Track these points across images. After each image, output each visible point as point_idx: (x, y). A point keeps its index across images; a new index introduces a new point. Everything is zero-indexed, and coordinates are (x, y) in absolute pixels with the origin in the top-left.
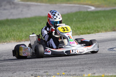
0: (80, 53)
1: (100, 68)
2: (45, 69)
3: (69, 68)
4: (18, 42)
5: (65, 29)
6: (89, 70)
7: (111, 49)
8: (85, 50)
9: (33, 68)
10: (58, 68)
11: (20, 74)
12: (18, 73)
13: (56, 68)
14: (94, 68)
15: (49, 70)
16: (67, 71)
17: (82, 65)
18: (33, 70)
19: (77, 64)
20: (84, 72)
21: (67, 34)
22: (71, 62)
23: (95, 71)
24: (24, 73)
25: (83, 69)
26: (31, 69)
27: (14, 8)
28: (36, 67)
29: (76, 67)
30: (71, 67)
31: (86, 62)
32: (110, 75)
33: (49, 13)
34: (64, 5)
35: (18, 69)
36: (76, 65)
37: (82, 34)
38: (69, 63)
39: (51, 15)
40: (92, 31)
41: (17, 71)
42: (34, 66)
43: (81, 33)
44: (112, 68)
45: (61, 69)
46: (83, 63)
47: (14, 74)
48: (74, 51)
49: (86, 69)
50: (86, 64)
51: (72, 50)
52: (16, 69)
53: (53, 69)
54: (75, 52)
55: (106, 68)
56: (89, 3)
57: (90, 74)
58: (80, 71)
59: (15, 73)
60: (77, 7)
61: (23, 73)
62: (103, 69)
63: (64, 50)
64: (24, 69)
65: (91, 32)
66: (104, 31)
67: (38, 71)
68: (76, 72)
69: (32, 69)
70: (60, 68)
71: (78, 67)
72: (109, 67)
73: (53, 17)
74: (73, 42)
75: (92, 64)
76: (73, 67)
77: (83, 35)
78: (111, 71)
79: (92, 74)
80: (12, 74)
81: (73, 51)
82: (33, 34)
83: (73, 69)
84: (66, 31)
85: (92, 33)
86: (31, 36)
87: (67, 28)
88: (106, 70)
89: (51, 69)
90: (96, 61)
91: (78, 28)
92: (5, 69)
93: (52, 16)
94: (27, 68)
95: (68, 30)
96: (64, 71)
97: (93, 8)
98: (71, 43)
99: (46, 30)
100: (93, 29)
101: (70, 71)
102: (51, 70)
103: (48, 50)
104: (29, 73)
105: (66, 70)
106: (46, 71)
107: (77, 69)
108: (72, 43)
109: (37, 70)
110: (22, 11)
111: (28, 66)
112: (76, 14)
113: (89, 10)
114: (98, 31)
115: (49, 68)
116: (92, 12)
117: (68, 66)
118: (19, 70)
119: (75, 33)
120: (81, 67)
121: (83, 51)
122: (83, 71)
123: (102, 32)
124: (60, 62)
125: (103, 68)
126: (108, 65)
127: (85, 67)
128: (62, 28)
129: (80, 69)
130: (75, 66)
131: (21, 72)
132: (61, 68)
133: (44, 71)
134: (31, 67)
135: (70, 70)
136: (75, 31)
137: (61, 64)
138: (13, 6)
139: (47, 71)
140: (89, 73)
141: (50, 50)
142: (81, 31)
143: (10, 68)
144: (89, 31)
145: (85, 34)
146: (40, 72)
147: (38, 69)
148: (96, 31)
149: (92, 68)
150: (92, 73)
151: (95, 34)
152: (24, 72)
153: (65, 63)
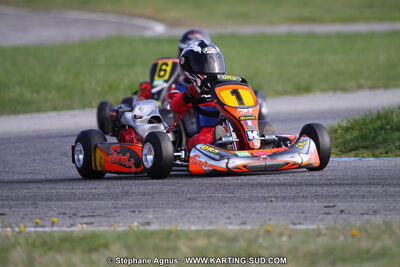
3: (74, 204)
6: (134, 212)
10: (40, 203)
13: (32, 204)
15: (11, 207)
16: (64, 214)
17: (115, 197)
19: (99, 195)
22: (82, 186)
23: (151, 216)
25: (115, 208)
29: (95, 203)
30: (80, 203)
31: (125, 189)
32: (193, 228)
36: (96, 197)
44: (202, 208)
46: (118, 191)
49: (124, 210)
50: (125, 194)
53: (23, 204)
55: (184, 207)
57: (136, 224)
58: (105, 215)
62: (175, 211)
68: (93, 216)
70: (45, 203)
71: (102, 203)
72: (195, 204)
75: (144, 194)
76: (86, 202)
78: (198, 217)
79: (143, 225)
83: (84, 209)
88: (184, 215)
89: (17, 206)
96: (56, 213)
101: (74, 214)
102: (17, 210)
105: (63, 210)
107: (95, 209)
115: (12, 203)
117: (69, 199)
124: (47, 185)
125: (175, 208)
127: (123, 202)
130: (93, 199)
132: (48, 203)
135: (73, 211)
137: (49, 191)
139: (6, 210)
140: (132, 222)
149: (142, 206)
150: (141, 221)
153: (62, 191)
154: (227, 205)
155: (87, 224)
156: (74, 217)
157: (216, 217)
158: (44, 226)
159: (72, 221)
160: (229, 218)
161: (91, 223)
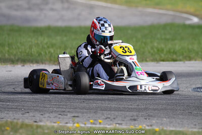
0: (152, 92)
1: (166, 118)
2: (77, 112)
3: (116, 113)
4: (55, 65)
5: (125, 49)
6: (146, 119)
7: (198, 88)
8: (160, 88)
9: (60, 108)
11: (34, 116)
12: (31, 114)
13: (94, 112)
14: (155, 117)
15: (83, 113)
16: (109, 118)
17: (139, 110)
18: (58, 112)
19: (132, 109)
20: (136, 122)
21: (131, 59)
22: (125, 103)
23: (154, 122)
24: (42, 115)
25: (137, 116)
26: (55, 109)
27: (68, 9)
28: (65, 107)
29: (128, 113)
30: (120, 112)
31: (147, 106)
33: (95, 20)
34: (150, 10)
35: (35, 108)
36: (130, 110)
37: (163, 61)
38: (119, 106)
39: (97, 24)
40: (181, 57)
41: (31, 112)
42: (64, 105)
43: (162, 59)
45: (103, 114)
46: (142, 107)
47: (25, 115)
48: (143, 87)
49: (141, 118)
50: (146, 109)
51: (141, 86)
52: (32, 108)
53: (90, 112)
54: (145, 90)
55: (174, 118)
56: (192, 10)
58: (131, 119)
59: (27, 114)
60: (171, 15)
61: (39, 115)
62: (168, 120)
63: (127, 84)
64: (45, 109)
65: (178, 58)
66: (200, 59)
67: (66, 114)
68: (123, 120)
69: (58, 110)
70: (101, 112)
71: (131, 113)
72: (181, 116)
73: (100, 28)
74: (141, 72)
75: (155, 110)
76: (123, 112)
77: (164, 63)
78: (179, 124)
79: (148, 126)
80: (22, 115)
81: (141, 88)
82: (64, 53)
83: (121, 116)
84: (128, 53)
85: (180, 60)
86: (60, 56)
87: (129, 49)
88: (172, 122)
89: (86, 113)
90: (164, 106)
91: (158, 50)
92: (16, 106)
93: (98, 26)
94: (50, 107)
95: (131, 52)
96: (105, 117)
97: (195, 20)
98: (137, 73)
99: (87, 49)
100: (183, 54)
101: (114, 119)
102: (86, 115)
103: (99, 81)
104: (48, 117)
105: (109, 116)
106: (76, 115)
107: (127, 116)
108: (139, 74)
109: (64, 111)
110: (79, 15)
111: (54, 105)
112: (165, 27)
113: (188, 22)
114: (189, 57)
115: (85, 111)
116: (192, 27)
117: (115, 110)
118: (36, 110)
119: (152, 58)
120: (135, 114)
121: (157, 88)
122: (135, 120)
123: (195, 60)
124: (107, 102)
125: (169, 118)
126: (179, 114)
127: (143, 113)
128: (121, 47)
129: (132, 116)
130: (127, 111)
131: (37, 113)
132: (103, 112)
133: (73, 115)
134: (57, 106)
135: (115, 117)
136: (152, 54)
137: (106, 105)
138: (66, 5)
139: (80, 115)
141: (103, 81)
142: (163, 55)
143: (23, 106)
144: (175, 57)
145: (168, 61)
146: (67, 115)
147: (67, 110)
148: (188, 58)
149: (151, 116)
150: (148, 124)
151: (184, 62)
152: (41, 113)
153: (114, 106)
154: (197, 118)
155: (119, 124)
156: (113, 120)
157: (188, 124)
158: (96, 124)
159: (111, 122)
160: (195, 125)
161: (121, 124)
